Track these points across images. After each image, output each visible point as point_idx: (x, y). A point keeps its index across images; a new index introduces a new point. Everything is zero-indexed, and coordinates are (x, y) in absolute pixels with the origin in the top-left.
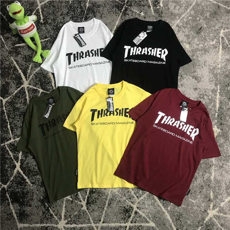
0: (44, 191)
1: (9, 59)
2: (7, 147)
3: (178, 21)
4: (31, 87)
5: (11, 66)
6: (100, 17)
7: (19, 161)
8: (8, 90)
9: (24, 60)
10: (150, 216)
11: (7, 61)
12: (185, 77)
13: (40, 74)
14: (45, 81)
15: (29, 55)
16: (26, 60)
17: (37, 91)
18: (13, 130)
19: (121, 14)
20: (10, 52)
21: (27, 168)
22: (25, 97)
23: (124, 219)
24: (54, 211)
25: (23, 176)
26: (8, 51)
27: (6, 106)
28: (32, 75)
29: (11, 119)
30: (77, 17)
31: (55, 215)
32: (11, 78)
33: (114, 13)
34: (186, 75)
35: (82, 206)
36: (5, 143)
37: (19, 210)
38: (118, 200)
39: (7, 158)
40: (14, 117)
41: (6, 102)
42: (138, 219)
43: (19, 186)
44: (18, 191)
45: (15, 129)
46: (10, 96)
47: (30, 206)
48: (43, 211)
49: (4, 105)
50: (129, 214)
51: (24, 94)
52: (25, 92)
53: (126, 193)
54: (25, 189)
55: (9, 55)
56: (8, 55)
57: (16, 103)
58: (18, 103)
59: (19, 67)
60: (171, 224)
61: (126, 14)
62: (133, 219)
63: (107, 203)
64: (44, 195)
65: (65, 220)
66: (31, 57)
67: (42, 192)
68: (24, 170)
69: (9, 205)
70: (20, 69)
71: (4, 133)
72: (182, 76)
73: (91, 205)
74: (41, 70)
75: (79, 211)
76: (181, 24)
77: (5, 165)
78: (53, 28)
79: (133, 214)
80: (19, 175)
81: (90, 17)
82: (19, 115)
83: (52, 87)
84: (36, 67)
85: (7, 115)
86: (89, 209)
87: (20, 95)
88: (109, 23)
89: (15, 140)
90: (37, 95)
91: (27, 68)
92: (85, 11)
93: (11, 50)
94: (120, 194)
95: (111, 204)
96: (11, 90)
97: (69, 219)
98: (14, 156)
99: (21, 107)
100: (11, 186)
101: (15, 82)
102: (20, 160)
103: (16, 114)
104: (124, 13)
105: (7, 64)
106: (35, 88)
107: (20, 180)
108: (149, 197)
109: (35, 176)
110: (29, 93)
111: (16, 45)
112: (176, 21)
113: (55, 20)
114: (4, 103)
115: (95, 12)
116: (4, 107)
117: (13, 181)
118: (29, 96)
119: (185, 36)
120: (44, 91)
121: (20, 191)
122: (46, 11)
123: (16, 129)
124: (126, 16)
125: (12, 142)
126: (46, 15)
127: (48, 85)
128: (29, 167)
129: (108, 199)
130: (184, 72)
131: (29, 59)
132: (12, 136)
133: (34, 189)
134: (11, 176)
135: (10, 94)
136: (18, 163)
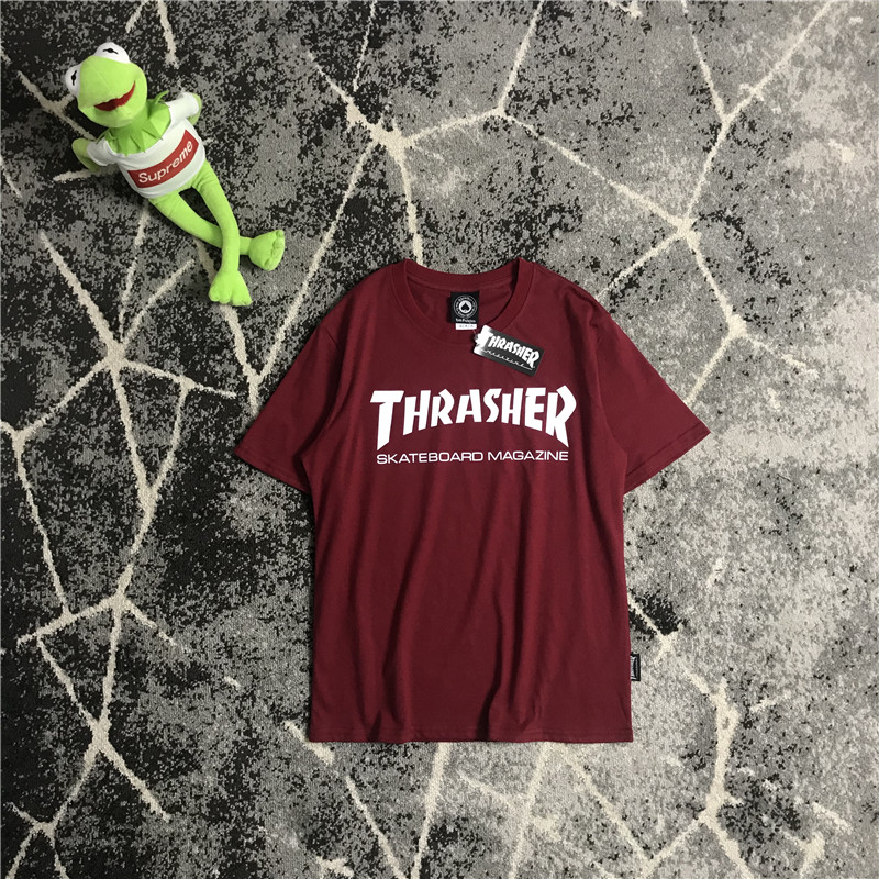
0: (223, 841)
1: (29, 244)
2: (44, 651)
3: (802, 37)
4: (140, 367)
5: (42, 277)
6: (441, 29)
7: (105, 712)
8: (35, 388)
9: (102, 243)
11: (21, 252)
12: (843, 298)
13: (179, 309)
14: (204, 339)
15: (124, 223)
16: (111, 244)
17: (171, 387)
18: (69, 569)
19: (536, 13)
20: (33, 212)
21: (142, 739)
22: (114, 418)
25: (125, 777)
26: (22, 205)
27: (31, 460)
28: (143, 313)
29: (57, 518)
30: (331, 34)
32: (46, 329)
33: (503, 9)
34: (847, 286)
36: (33, 630)
38: (562, 869)
39: (48, 701)
40: (67, 509)
41: (28, 446)
43: (109, 824)
44: (108, 848)
45: (77, 566)
46: (46, 416)
49: (18, 456)
51: (109, 404)
52: (113, 395)
53: (597, 833)
54: (140, 835)
55: (32, 226)
56: (27, 225)
57: (75, 446)
58: (85, 446)
59: (79, 276)
61: (560, 13)
64: (228, 861)
66: (131, 231)
67: (214, 844)
68: (127, 749)
70: (85, 286)
71: (28, 587)
72: (825, 294)
74: (179, 288)
76: (817, 51)
77: (41, 731)
78: (226, 90)
80: (107, 775)
81: (393, 31)
82: (89, 499)
83: (234, 368)
84: (154, 276)
85: (35, 503)
87: (89, 408)
88: (485, 58)
89: (78, 615)
90: (169, 405)
91: (116, 281)
92: (372, 7)
93: (36, 200)
94: (568, 839)
96: (45, 389)
98: (82, 687)
99: (97, 466)
100: (75, 826)
101: (63, 349)
102: (109, 706)
103: (79, 494)
104: (551, 10)
105: (21, 268)
106: (159, 373)
107: (112, 796)
108: (700, 850)
109: (183, 778)
110: (131, 400)
111: (57, 179)
112: (791, 36)
113: (235, 53)
114: (18, 448)
115: (418, 9)
116: (20, 466)
117: (82, 801)
118: (132, 410)
119: (832, 104)
120: (202, 388)
121: (118, 848)
122: (188, 10)
123: (81, 564)
124: (560, 23)
125: (67, 626)
126: (192, 32)
127: (218, 358)
128: (152, 738)
129: (514, 864)
130: (837, 274)
131: (121, 238)
132: (64, 600)
133: (178, 836)
134: (70, 783)
135: (46, 405)
136: (98, 719)
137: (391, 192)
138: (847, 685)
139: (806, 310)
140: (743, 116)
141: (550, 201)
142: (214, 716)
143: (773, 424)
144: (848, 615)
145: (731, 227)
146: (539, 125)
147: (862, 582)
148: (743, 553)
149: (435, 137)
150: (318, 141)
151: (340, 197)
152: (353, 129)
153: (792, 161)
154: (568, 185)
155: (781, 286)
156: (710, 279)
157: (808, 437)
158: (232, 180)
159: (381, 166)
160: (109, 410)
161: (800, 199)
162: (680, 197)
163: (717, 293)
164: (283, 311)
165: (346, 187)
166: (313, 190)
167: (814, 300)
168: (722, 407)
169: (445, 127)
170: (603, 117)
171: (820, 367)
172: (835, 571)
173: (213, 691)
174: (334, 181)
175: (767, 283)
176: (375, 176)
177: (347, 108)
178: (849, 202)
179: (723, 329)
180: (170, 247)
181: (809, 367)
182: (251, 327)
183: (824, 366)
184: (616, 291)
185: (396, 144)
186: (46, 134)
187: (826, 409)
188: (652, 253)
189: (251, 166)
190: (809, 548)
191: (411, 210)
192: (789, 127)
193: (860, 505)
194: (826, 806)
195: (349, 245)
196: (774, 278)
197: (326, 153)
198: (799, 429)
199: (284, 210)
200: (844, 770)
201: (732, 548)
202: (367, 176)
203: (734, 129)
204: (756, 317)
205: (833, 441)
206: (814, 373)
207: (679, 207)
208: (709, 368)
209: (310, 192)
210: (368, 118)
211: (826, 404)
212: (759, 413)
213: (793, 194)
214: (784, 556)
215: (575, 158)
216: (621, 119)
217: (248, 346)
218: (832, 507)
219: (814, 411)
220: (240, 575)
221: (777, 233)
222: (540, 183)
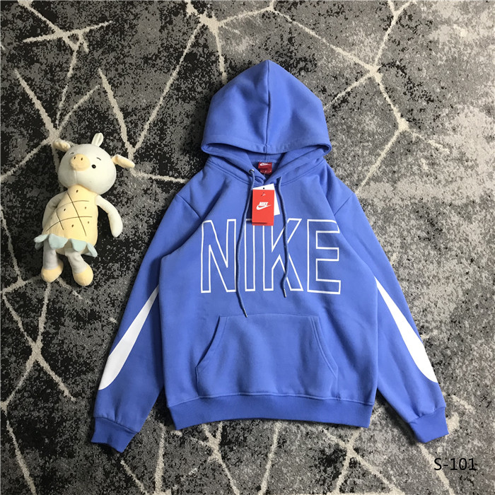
1: (8, 75)
2: (6, 302)
5: (15, 94)
7: (40, 338)
9: (49, 76)
10: (391, 472)
12: (463, 110)
13: (90, 112)
14: (104, 128)
15: (61, 65)
16: (54, 76)
18: (22, 255)
20: (11, 58)
21: (61, 353)
22: (51, 171)
23: (322, 482)
24: (134, 468)
25: (49, 375)
26: (5, 54)
28: (70, 114)
29: (17, 227)
31: (139, 479)
32: (16, 122)
34: (464, 103)
35: (210, 451)
37: (41, 467)
38: (304, 433)
40: (23, 221)
41: (3, 186)
42: (359, 481)
43: (39, 402)
44: (38, 417)
45: (27, 254)
46: (14, 169)
47: (71, 455)
48: (104, 469)
50: (335, 468)
51: (49, 163)
52: (52, 158)
54: (57, 410)
56: (7, 66)
57: (29, 186)
58: (34, 186)
59: (35, 93)
60: (447, 491)
62: (346, 481)
63: (275, 441)
65: (164, 491)
66: (66, 69)
68: (52, 359)
69: (13, 455)
70: (39, 98)
72: (452, 107)
73: (234, 448)
74: (91, 101)
75: (202, 464)
79: (345, 468)
80: (40, 374)
83: (121, 144)
85: (5, 218)
86: (228, 460)
87: (38, 165)
89: (27, 282)
91: (57, 96)
93: (13, 52)
95: (286, 442)
96: (14, 154)
97: (176, 487)
98: (27, 323)
100: (19, 404)
101: (25, 133)
102: (43, 333)
103: (30, 213)
107: (42, 386)
109: (83, 376)
111: (25, 41)
117: (24, 389)
121: (44, 417)
123: (29, 252)
125: (20, 288)
127: (111, 138)
128: (66, 353)
129: (277, 430)
130: (459, 97)
131: (60, 73)
132: (19, 273)
133: (80, 411)
134: (18, 378)
135: (14, 163)
136: (35, 341)
137: (210, 49)
138: (471, 326)
139: (442, 115)
140: (405, 12)
141: (299, 56)
142: (103, 340)
143: (425, 178)
144: (469, 286)
145: (399, 71)
146: (293, 16)
147: (477, 269)
148: (409, 251)
149: (235, 21)
150: (171, 22)
151: (183, 52)
152: (190, 17)
153: (433, 36)
154: (309, 47)
155: (428, 103)
156: (388, 99)
157: (445, 186)
158: (123, 42)
159: (205, 36)
160: (49, 166)
161: (438, 56)
162: (371, 55)
163: (392, 106)
164: (149, 113)
165: (186, 47)
166: (167, 48)
167: (447, 111)
168: (396, 168)
169: (240, 16)
170: (328, 12)
171: (451, 148)
172: (462, 261)
173: (103, 326)
174: (179, 44)
175: (420, 101)
176: (201, 41)
177: (187, 5)
178: (465, 58)
179: (395, 126)
180: (87, 78)
181: (444, 146)
182: (130, 121)
183: (453, 147)
184: (336, 104)
185: (213, 25)
186: (20, 17)
187: (454, 171)
188: (355, 84)
189: (133, 35)
190: (446, 248)
191: (222, 59)
192: (430, 18)
193: (475, 225)
194: (460, 398)
195: (186, 78)
196: (423, 99)
197: (174, 28)
198: (440, 182)
199: (151, 59)
200: (470, 376)
201: (402, 247)
202: (197, 41)
203: (400, 18)
204: (414, 119)
205: (459, 188)
206: (447, 150)
207: (371, 60)
208: (388, 147)
209: (165, 50)
210: (198, 11)
211: (454, 168)
212: (417, 172)
213: (434, 53)
214: (432, 252)
215: (313, 33)
216: (338, 13)
217: (128, 132)
218: (459, 225)
219: (448, 171)
220: (120, 259)
221: (425, 74)
222: (293, 46)
